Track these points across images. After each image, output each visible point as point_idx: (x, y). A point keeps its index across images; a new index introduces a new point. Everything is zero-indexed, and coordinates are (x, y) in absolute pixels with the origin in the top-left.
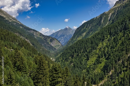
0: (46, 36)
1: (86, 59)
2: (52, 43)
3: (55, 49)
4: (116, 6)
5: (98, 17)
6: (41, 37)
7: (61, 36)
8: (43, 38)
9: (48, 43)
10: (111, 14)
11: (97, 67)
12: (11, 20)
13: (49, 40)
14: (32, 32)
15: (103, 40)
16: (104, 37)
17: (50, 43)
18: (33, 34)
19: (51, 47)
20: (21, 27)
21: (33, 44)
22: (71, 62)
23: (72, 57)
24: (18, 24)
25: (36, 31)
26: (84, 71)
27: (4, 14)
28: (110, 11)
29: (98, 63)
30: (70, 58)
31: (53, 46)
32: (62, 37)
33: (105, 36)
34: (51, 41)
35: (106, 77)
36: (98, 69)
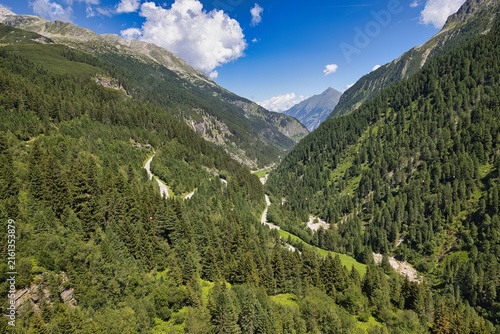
0: (272, 113)
1: (329, 165)
2: (285, 129)
3: (292, 142)
4: (447, 30)
5: (395, 62)
6: (260, 115)
7: (313, 111)
8: (264, 117)
9: (275, 130)
10: (428, 51)
11: (347, 184)
12: (194, 77)
13: (279, 121)
14: (239, 103)
15: (374, 121)
16: (376, 112)
17: (280, 129)
18: (241, 110)
19: (282, 140)
20: (215, 94)
21: (234, 133)
22: (300, 173)
23: (305, 160)
24: (210, 86)
25: (249, 102)
26: (320, 193)
27: (181, 66)
28: (428, 43)
29: (352, 175)
30: (300, 163)
31: (287, 135)
32: (317, 115)
33: (380, 110)
34: (283, 124)
35: (355, 207)
36: (348, 188)
